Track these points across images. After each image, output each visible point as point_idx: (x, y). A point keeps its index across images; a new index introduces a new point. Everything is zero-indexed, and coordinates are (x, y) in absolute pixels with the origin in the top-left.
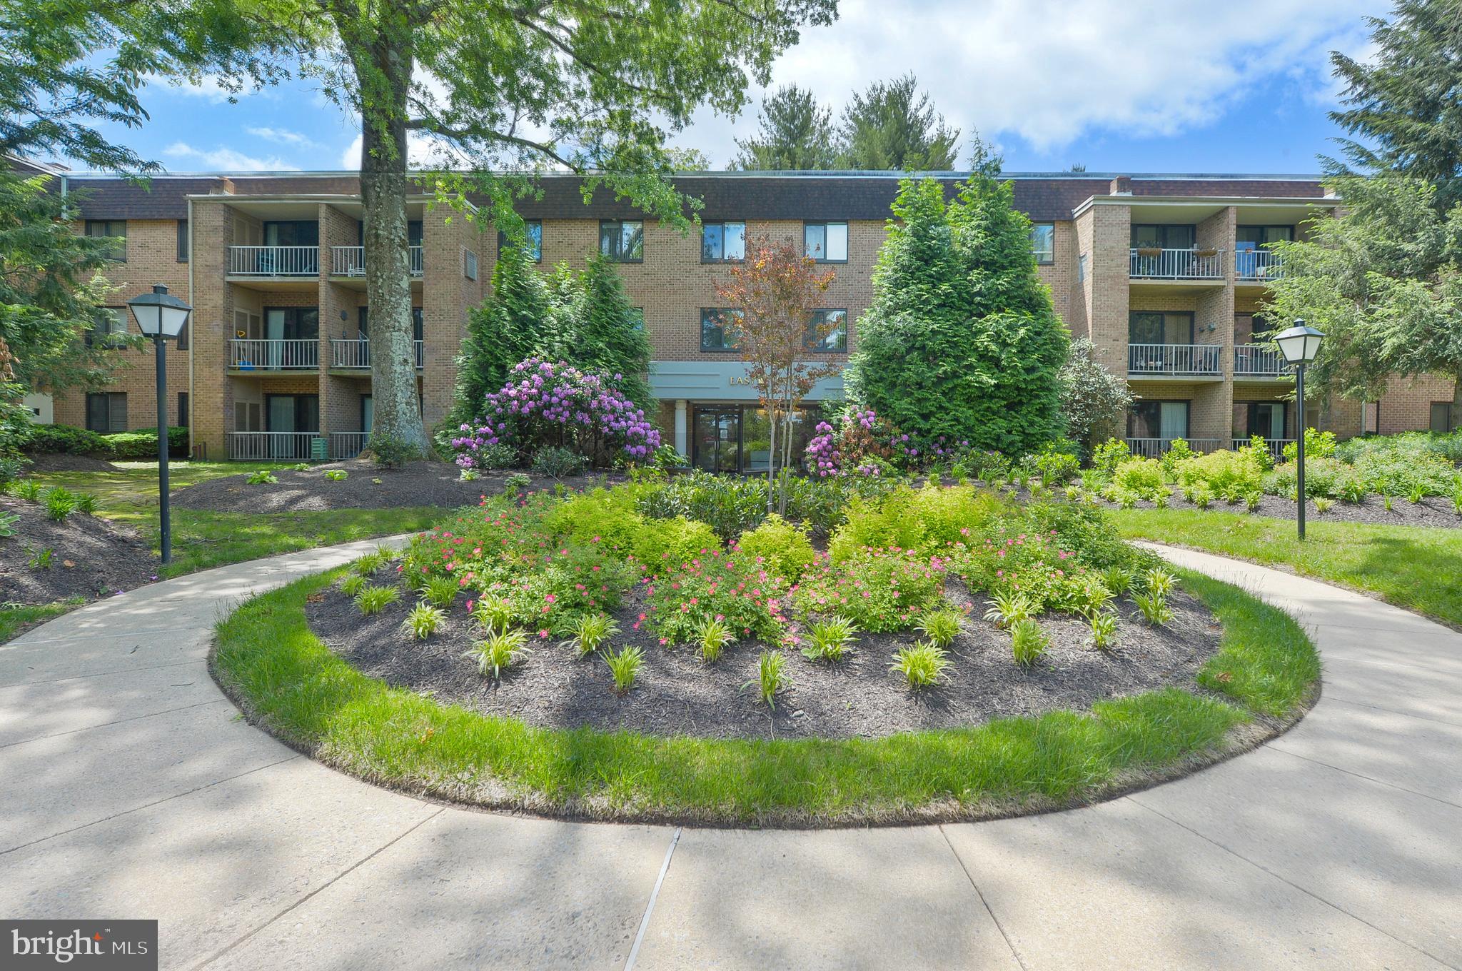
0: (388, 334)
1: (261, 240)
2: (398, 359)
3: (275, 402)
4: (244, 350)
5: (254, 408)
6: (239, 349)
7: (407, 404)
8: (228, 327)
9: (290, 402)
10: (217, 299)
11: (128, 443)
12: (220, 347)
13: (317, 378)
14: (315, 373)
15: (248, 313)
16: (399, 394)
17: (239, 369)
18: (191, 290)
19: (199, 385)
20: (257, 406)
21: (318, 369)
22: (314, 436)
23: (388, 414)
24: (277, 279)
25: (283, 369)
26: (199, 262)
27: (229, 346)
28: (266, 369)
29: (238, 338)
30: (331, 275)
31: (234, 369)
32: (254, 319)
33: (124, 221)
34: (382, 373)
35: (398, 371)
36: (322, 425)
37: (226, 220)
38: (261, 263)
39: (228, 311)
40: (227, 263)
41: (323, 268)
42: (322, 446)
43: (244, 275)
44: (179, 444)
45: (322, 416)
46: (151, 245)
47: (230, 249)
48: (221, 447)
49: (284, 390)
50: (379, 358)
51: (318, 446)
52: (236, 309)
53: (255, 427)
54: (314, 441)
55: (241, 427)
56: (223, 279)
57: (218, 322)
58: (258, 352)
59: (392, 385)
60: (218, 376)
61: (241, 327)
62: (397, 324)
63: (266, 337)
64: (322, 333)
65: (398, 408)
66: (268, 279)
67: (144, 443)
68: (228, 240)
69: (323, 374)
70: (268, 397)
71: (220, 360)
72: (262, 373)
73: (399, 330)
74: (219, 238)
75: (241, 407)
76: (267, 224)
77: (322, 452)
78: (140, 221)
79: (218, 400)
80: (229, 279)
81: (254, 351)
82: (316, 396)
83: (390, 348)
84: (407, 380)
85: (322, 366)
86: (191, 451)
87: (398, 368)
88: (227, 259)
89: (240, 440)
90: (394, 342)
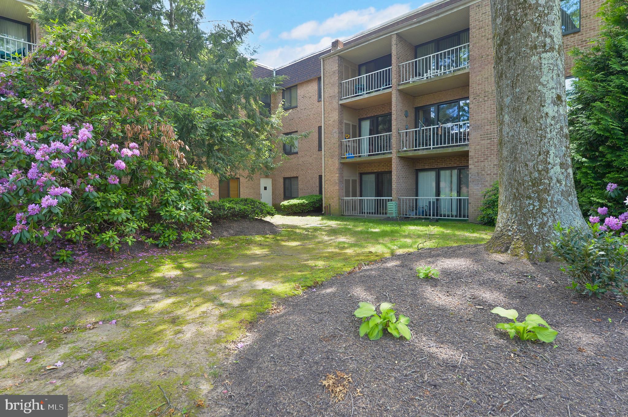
0: (534, 58)
1: (357, 74)
2: (550, 95)
3: (365, 178)
4: (349, 146)
5: (354, 182)
6: (346, 146)
7: (562, 165)
8: (341, 133)
9: (372, 178)
10: (335, 116)
11: (295, 205)
12: (337, 145)
13: (391, 158)
14: (389, 156)
15: (351, 123)
16: (552, 151)
17: (347, 158)
18: (323, 114)
19: (327, 170)
20: (356, 180)
21: (391, 153)
22: (389, 200)
23: (536, 183)
24: (366, 96)
25: (369, 155)
26: (326, 95)
27: (341, 144)
28: (360, 156)
29: (346, 139)
30: (399, 85)
31: (344, 158)
32: (354, 127)
33: (296, 86)
34: (525, 120)
35: (551, 114)
36: (394, 192)
37: (339, 66)
38: (358, 89)
39: (341, 122)
40: (340, 92)
41: (394, 81)
42: (394, 207)
43: (348, 98)
44: (318, 205)
45: (394, 186)
46: (307, 95)
47: (341, 83)
48: (337, 207)
49: (370, 170)
50: (516, 98)
51: (392, 208)
52: (345, 121)
53: (354, 195)
54: (389, 204)
55: (348, 196)
56: (338, 103)
57: (336, 130)
58: (356, 147)
59: (543, 137)
60: (336, 163)
61: (347, 133)
62: (548, 40)
63: (360, 136)
64: (394, 127)
65: (552, 172)
66: (361, 97)
67: (302, 205)
68: (341, 78)
69: (394, 156)
70: (361, 174)
71: (337, 153)
72: (358, 159)
73: (552, 49)
74: (336, 78)
75: (347, 181)
76: (360, 66)
77: (394, 212)
78: (302, 84)
79: (336, 178)
80: (341, 102)
81: (354, 147)
82: (390, 172)
83: (537, 79)
84: (561, 128)
85: (394, 151)
86: (324, 209)
87: (550, 110)
88: (340, 90)
89: (347, 202)
90: (545, 69)
